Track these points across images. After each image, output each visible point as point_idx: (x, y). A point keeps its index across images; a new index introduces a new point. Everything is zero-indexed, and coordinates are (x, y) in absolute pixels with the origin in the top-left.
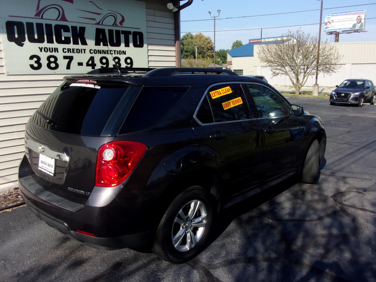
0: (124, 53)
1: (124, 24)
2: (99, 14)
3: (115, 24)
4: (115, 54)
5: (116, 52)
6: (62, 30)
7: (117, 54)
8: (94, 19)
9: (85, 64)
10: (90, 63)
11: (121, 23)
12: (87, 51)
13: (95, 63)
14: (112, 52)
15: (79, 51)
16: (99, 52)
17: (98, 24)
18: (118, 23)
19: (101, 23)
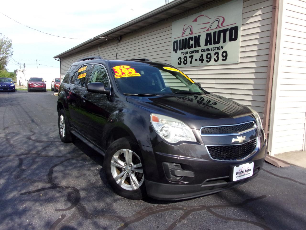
0: (222, 48)
1: (224, 25)
2: (209, 23)
3: (218, 27)
4: (216, 50)
5: (217, 48)
6: (190, 40)
7: (217, 50)
8: (206, 28)
9: (198, 60)
10: (201, 59)
11: (222, 24)
12: (200, 51)
13: (203, 59)
14: (214, 49)
15: (196, 52)
16: (206, 50)
17: (208, 30)
18: (220, 25)
19: (209, 29)
